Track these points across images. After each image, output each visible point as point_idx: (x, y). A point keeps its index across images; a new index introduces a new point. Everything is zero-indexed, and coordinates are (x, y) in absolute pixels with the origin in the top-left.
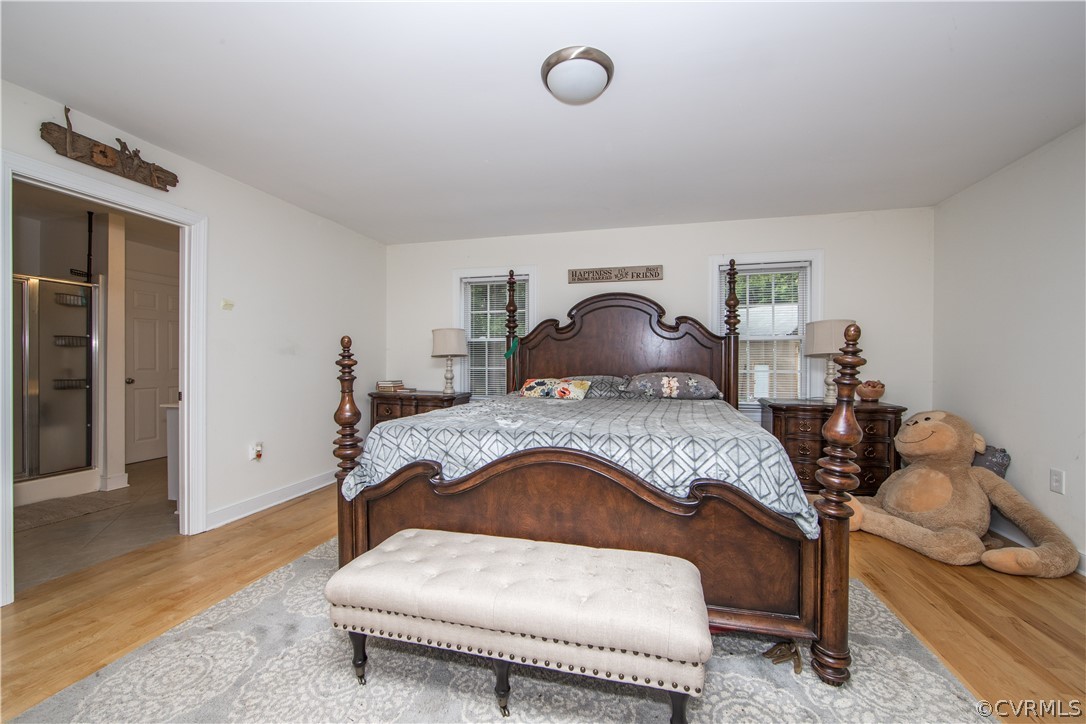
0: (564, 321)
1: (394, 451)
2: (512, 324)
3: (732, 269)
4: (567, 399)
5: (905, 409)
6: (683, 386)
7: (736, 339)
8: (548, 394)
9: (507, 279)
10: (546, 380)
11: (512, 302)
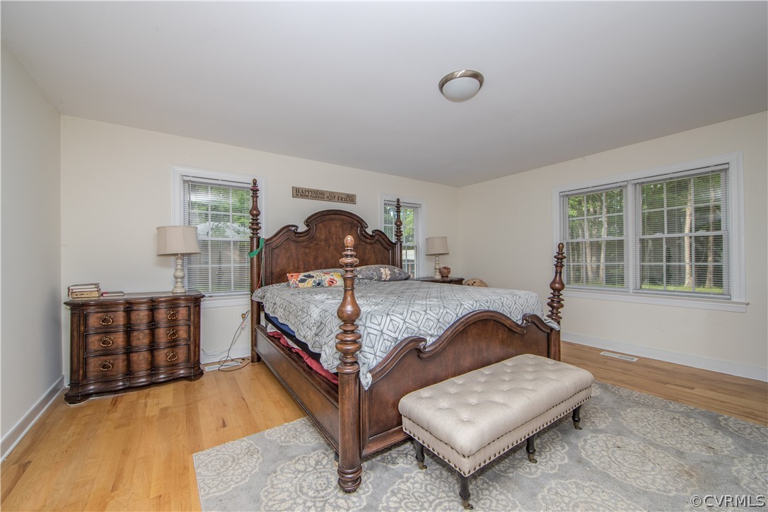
0: (302, 228)
1: (386, 328)
2: (255, 226)
3: (398, 204)
4: (335, 287)
5: (463, 279)
6: (393, 273)
7: (401, 244)
8: (319, 284)
9: (250, 186)
10: (311, 273)
11: (255, 207)
